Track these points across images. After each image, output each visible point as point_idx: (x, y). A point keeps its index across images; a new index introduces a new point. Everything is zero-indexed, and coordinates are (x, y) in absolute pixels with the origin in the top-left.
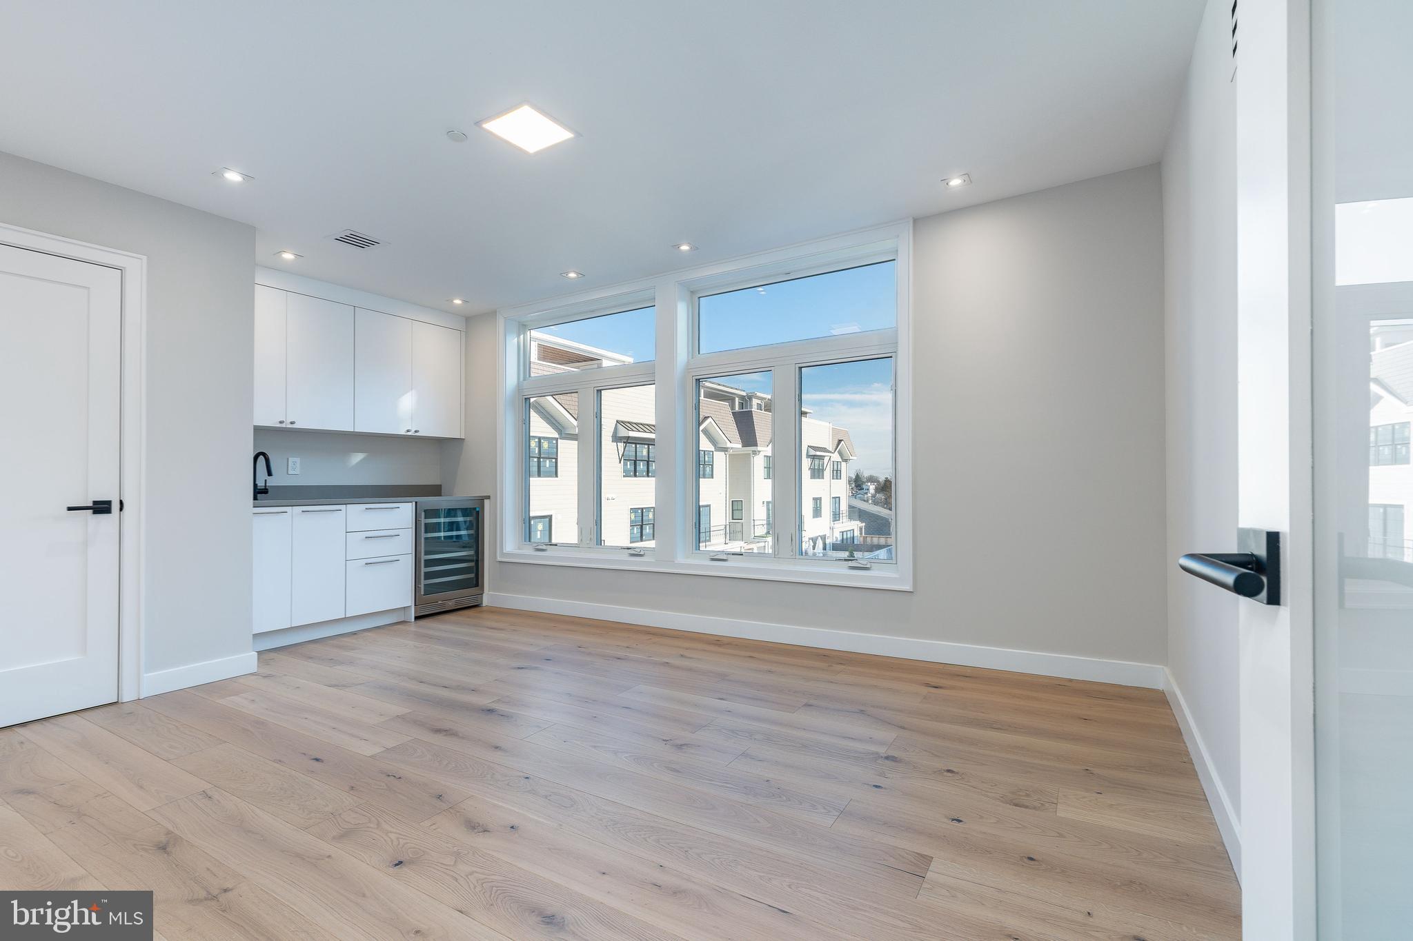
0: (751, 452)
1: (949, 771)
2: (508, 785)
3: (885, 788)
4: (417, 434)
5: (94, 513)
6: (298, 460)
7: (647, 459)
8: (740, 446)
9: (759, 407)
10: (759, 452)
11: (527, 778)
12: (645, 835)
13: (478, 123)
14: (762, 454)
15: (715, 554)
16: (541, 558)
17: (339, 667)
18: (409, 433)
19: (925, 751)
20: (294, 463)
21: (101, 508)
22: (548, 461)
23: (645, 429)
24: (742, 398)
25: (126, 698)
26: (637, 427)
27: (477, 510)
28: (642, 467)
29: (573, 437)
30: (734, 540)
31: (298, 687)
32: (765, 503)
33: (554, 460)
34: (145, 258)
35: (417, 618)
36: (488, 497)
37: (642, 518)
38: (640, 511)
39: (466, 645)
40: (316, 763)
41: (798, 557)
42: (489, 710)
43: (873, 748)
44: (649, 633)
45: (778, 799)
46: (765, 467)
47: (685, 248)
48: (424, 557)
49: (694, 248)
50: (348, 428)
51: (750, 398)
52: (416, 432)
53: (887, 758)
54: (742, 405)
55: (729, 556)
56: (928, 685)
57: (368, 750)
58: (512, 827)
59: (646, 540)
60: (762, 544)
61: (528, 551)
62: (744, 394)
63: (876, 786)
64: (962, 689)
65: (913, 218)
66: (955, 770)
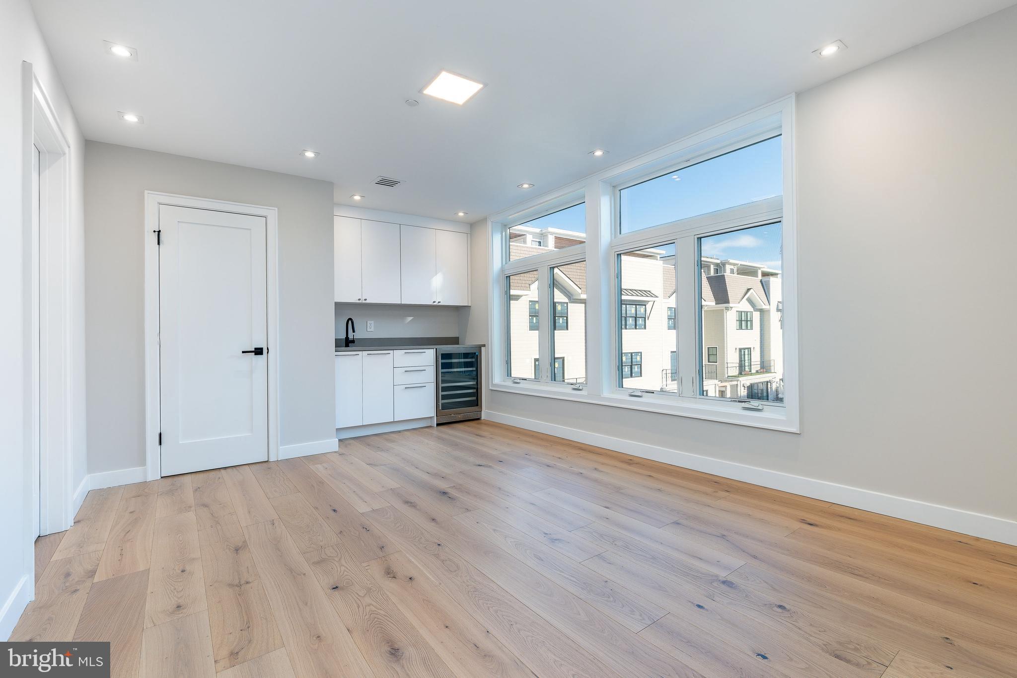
0: (724, 309)
1: (780, 607)
2: (425, 547)
3: (707, 610)
4: (439, 304)
5: (255, 354)
6: (372, 322)
7: (635, 316)
8: (714, 303)
9: (732, 271)
10: (731, 308)
11: (439, 545)
12: (490, 604)
13: (420, 91)
14: (734, 310)
15: (632, 391)
16: (516, 389)
17: (379, 453)
18: (435, 304)
19: (766, 582)
20: (370, 324)
21: (258, 351)
22: (561, 319)
23: (638, 294)
24: (717, 265)
25: (273, 458)
26: (636, 293)
27: (477, 354)
28: (631, 322)
29: (583, 301)
30: (709, 378)
31: (352, 463)
32: (738, 349)
33: (565, 318)
34: (276, 209)
35: (438, 425)
36: (484, 346)
37: (632, 360)
38: (630, 355)
39: (455, 445)
40: (332, 513)
41: (698, 396)
42: (444, 493)
43: (715, 571)
44: (581, 449)
45: (606, 599)
46: (737, 320)
47: (598, 153)
48: (441, 385)
49: (606, 152)
50: (397, 301)
51: (724, 264)
52: (439, 302)
53: (724, 582)
54: (716, 271)
55: (643, 393)
56: (803, 521)
57: (362, 508)
58: (411, 579)
59: (634, 377)
60: (735, 383)
61: (509, 383)
62: (718, 261)
63: (699, 606)
64: (839, 530)
65: (796, 93)
66: (787, 607)
